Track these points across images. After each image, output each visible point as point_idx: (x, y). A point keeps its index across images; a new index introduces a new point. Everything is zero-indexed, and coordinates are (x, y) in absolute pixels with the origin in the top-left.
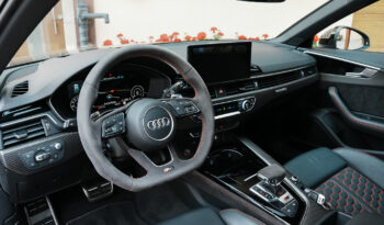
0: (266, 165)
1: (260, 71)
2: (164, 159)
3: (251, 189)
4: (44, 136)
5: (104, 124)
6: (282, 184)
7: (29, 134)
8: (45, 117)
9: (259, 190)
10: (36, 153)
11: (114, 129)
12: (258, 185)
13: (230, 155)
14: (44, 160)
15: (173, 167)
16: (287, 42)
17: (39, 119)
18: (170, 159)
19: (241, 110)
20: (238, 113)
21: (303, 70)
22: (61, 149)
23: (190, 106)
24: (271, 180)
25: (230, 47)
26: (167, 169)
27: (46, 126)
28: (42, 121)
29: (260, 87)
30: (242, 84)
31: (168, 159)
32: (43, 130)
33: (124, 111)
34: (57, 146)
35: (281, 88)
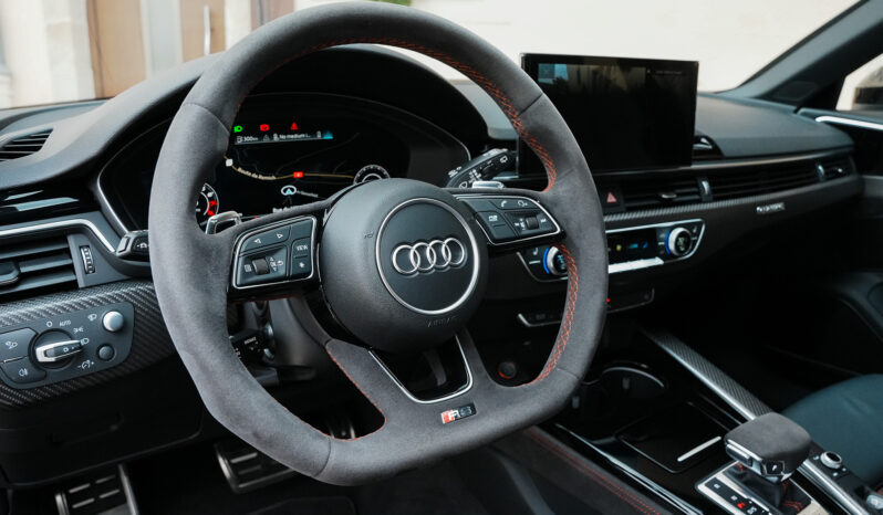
0: (743, 420)
1: (715, 153)
2: (441, 380)
3: (702, 488)
4: (71, 287)
5: (241, 246)
6: (798, 477)
7: (24, 277)
8: (80, 230)
9: (725, 492)
10: (38, 339)
11: (278, 265)
12: (720, 476)
13: (626, 384)
14: (63, 361)
15: (469, 409)
16: (770, 96)
17: (60, 235)
18: (464, 381)
19: (666, 255)
20: (658, 261)
21: (822, 161)
22: (120, 331)
23: (532, 213)
24: (767, 462)
25: (641, 71)
26: (451, 414)
27: (81, 257)
28: (72, 242)
29: (717, 195)
30: (669, 183)
31: (457, 380)
32: (70, 268)
33: (319, 214)
34: (110, 319)
35: (770, 205)
